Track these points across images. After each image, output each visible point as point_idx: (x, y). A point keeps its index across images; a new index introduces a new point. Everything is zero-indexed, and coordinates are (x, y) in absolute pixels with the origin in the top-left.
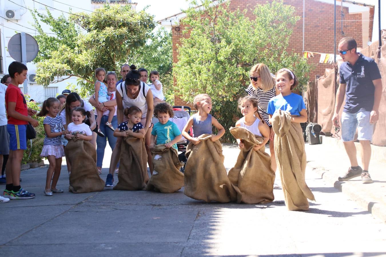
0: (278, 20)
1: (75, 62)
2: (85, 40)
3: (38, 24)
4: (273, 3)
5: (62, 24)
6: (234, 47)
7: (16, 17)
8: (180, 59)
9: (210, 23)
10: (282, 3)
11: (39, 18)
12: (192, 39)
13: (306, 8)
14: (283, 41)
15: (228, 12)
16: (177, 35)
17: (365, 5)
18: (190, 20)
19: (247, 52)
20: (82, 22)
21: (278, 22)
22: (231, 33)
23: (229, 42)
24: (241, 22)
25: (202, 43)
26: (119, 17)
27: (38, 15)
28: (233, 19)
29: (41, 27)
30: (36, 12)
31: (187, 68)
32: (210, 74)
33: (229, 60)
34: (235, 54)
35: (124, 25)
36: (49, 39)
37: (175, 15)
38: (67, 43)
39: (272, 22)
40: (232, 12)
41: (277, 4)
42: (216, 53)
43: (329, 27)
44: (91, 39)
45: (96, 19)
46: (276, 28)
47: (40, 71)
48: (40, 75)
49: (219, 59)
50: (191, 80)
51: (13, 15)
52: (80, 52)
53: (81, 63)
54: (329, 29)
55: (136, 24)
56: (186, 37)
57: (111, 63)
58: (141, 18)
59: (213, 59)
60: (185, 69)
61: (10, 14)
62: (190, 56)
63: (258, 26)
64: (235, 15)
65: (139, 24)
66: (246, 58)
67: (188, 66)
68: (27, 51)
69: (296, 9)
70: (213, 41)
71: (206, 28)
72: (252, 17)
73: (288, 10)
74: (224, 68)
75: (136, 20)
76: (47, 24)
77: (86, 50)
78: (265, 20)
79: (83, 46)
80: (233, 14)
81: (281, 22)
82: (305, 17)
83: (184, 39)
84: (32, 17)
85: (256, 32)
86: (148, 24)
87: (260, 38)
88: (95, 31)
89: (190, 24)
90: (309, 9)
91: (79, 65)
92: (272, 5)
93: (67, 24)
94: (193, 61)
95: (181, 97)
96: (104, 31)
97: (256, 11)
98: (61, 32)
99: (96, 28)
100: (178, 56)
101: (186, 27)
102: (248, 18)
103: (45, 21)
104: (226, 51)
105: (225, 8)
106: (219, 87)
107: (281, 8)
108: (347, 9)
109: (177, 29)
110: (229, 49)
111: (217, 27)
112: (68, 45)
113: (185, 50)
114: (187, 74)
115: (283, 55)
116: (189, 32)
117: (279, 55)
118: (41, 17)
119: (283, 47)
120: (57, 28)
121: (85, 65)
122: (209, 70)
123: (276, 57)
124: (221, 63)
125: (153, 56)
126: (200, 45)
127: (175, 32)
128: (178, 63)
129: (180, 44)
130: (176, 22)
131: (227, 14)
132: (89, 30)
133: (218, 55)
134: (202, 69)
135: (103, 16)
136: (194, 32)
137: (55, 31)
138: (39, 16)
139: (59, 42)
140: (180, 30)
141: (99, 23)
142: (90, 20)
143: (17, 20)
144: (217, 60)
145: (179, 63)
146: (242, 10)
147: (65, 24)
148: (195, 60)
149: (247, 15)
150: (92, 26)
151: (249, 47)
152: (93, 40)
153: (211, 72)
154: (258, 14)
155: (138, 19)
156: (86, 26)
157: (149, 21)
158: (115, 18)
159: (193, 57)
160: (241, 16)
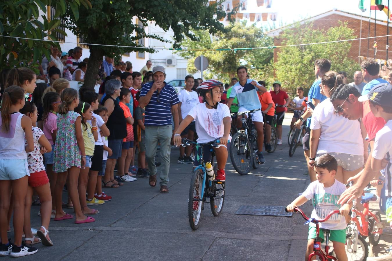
0: (343, 37)
1: (212, 59)
2: (219, 46)
8: (279, 60)
9: (299, 37)
10: (346, 27)
13: (363, 27)
16: (277, 43)
18: (287, 36)
23: (311, 50)
25: (294, 52)
26: (240, 31)
28: (314, 35)
31: (283, 66)
33: (311, 62)
37: (277, 30)
38: (205, 45)
39: (339, 38)
41: (343, 28)
42: (302, 58)
44: (223, 45)
47: (190, 65)
48: (191, 68)
49: (304, 62)
50: (285, 75)
55: (251, 36)
56: (284, 44)
57: (234, 60)
58: (255, 32)
59: (299, 62)
60: (282, 68)
62: (285, 59)
64: (316, 32)
65: (253, 35)
69: (354, 31)
71: (297, 41)
73: (350, 31)
74: (307, 68)
75: (251, 33)
80: (314, 31)
86: (258, 34)
88: (225, 40)
89: (287, 37)
90: (366, 27)
91: (213, 61)
92: (340, 29)
94: (287, 62)
96: (231, 41)
97: (328, 33)
100: (278, 59)
101: (284, 40)
102: (324, 34)
104: (308, 57)
105: (309, 28)
106: (303, 80)
107: (345, 31)
110: (310, 57)
112: (205, 47)
113: (283, 55)
114: (283, 71)
116: (286, 42)
117: (343, 59)
119: (346, 54)
120: (198, 34)
121: (218, 61)
122: (296, 70)
126: (292, 52)
127: (276, 40)
128: (278, 62)
129: (280, 52)
130: (277, 34)
131: (311, 31)
133: (303, 59)
134: (293, 68)
144: (302, 63)
145: (279, 63)
151: (324, 54)
152: (224, 46)
153: (298, 71)
154: (330, 35)
155: (252, 32)
156: (218, 36)
157: (260, 33)
158: (238, 31)
159: (287, 60)
160: (320, 33)
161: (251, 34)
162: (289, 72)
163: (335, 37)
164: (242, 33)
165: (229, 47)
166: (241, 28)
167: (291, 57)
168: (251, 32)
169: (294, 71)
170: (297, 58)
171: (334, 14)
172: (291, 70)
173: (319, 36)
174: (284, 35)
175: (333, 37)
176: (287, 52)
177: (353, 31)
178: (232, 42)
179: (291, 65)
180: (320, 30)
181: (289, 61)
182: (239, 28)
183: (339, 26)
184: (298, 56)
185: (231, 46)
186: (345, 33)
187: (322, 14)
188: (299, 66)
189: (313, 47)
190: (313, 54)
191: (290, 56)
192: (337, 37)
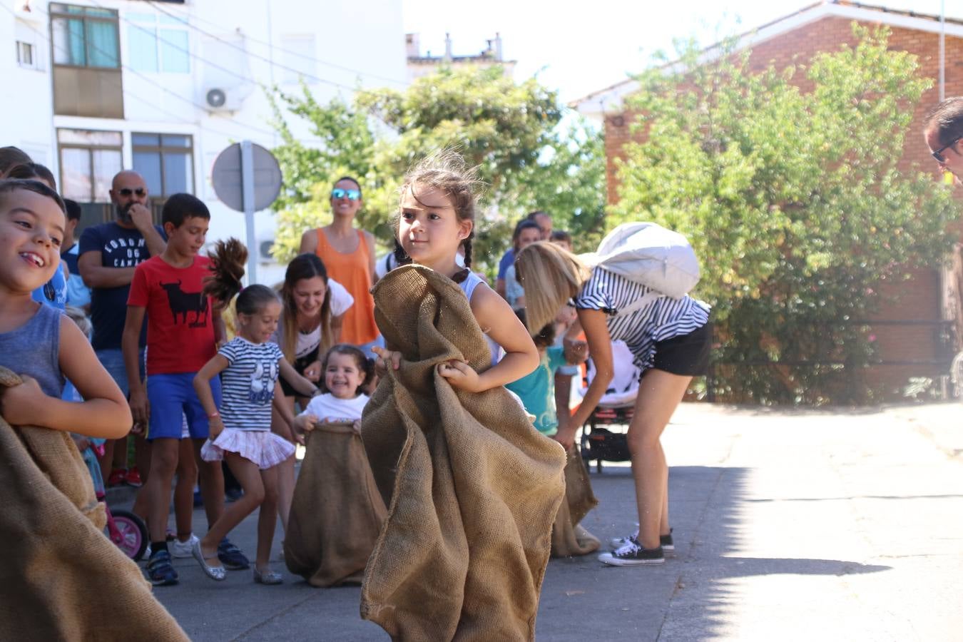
0: (875, 91)
2: (391, 153)
3: (281, 118)
4: (862, 47)
5: (337, 117)
6: (760, 163)
7: (229, 104)
8: (624, 196)
9: (698, 103)
10: (883, 48)
11: (283, 106)
12: (655, 144)
13: (949, 60)
14: (887, 143)
15: (744, 74)
16: (616, 137)
18: (650, 99)
19: (794, 174)
20: (385, 112)
21: (874, 96)
22: (752, 126)
23: (746, 150)
24: (780, 100)
25: (679, 156)
26: (476, 97)
27: (282, 96)
28: (757, 93)
29: (289, 127)
30: (276, 89)
32: (699, 230)
33: (749, 196)
34: (764, 178)
35: (486, 114)
36: (308, 155)
37: (612, 88)
38: (348, 162)
39: (859, 96)
40: (755, 75)
41: (872, 50)
42: (716, 177)
44: (406, 152)
45: (420, 103)
46: (868, 110)
47: (286, 233)
48: (286, 242)
49: (722, 192)
51: (222, 101)
52: (381, 183)
53: (383, 210)
55: (516, 113)
56: (640, 138)
58: (530, 97)
59: (705, 192)
61: (216, 98)
62: (649, 188)
63: (822, 108)
64: (765, 83)
65: (524, 111)
66: (792, 189)
67: (646, 213)
68: (257, 185)
69: (919, 61)
70: (708, 150)
71: (690, 117)
72: (806, 86)
73: (900, 64)
74: (736, 215)
75: (516, 102)
76: (303, 117)
77: (395, 177)
78: (840, 92)
79: (388, 169)
80: (757, 79)
81: (882, 96)
82: (947, 80)
83: (634, 145)
84: (268, 102)
85: (818, 122)
86: (546, 111)
87: (827, 137)
88: (417, 132)
89: (650, 107)
90: (957, 60)
92: (859, 56)
93: (350, 116)
94: (657, 200)
96: (438, 131)
97: (815, 71)
98: (336, 135)
99: (417, 125)
100: (619, 189)
101: (640, 117)
102: (796, 89)
103: (297, 111)
104: (739, 173)
105: (737, 67)
107: (880, 60)
109: (618, 122)
110: (747, 169)
111: (717, 114)
112: (352, 167)
113: (637, 172)
115: (887, 180)
116: (647, 128)
117: (879, 178)
118: (290, 101)
119: (888, 159)
120: (327, 128)
122: (696, 222)
123: (871, 185)
124: (728, 202)
125: (559, 190)
126: (675, 159)
127: (613, 128)
128: (620, 204)
129: (625, 158)
130: (614, 105)
131: (743, 80)
132: (403, 130)
133: (720, 182)
134: (678, 218)
135: (435, 94)
136: (658, 128)
137: (321, 134)
138: (285, 99)
139: (331, 159)
140: (626, 123)
141: (425, 112)
142: (405, 105)
143: (232, 112)
144: (717, 195)
145: (623, 206)
146: (780, 69)
147: (345, 117)
148: (661, 197)
149: (792, 83)
150: (409, 120)
151: (800, 160)
152: (412, 154)
153: (702, 226)
154: (821, 78)
155: (521, 101)
156: (394, 121)
157: (548, 103)
158: (464, 98)
159: (656, 190)
160: (779, 84)
161: (516, 105)
164: (480, 103)
166: (475, 87)
167: (668, 179)
168: (515, 100)
169: (687, 230)
170: (692, 174)
171: (828, 19)
173: (776, 97)
174: (641, 98)
175: (835, 87)
176: (656, 159)
177: (914, 62)
178: (439, 139)
179: (673, 206)
180: (779, 71)
181: (665, 194)
183: (854, 46)
184: (697, 168)
186: (882, 73)
187: (780, 20)
188: (705, 206)
190: (756, 158)
191: (668, 172)
192: (851, 85)
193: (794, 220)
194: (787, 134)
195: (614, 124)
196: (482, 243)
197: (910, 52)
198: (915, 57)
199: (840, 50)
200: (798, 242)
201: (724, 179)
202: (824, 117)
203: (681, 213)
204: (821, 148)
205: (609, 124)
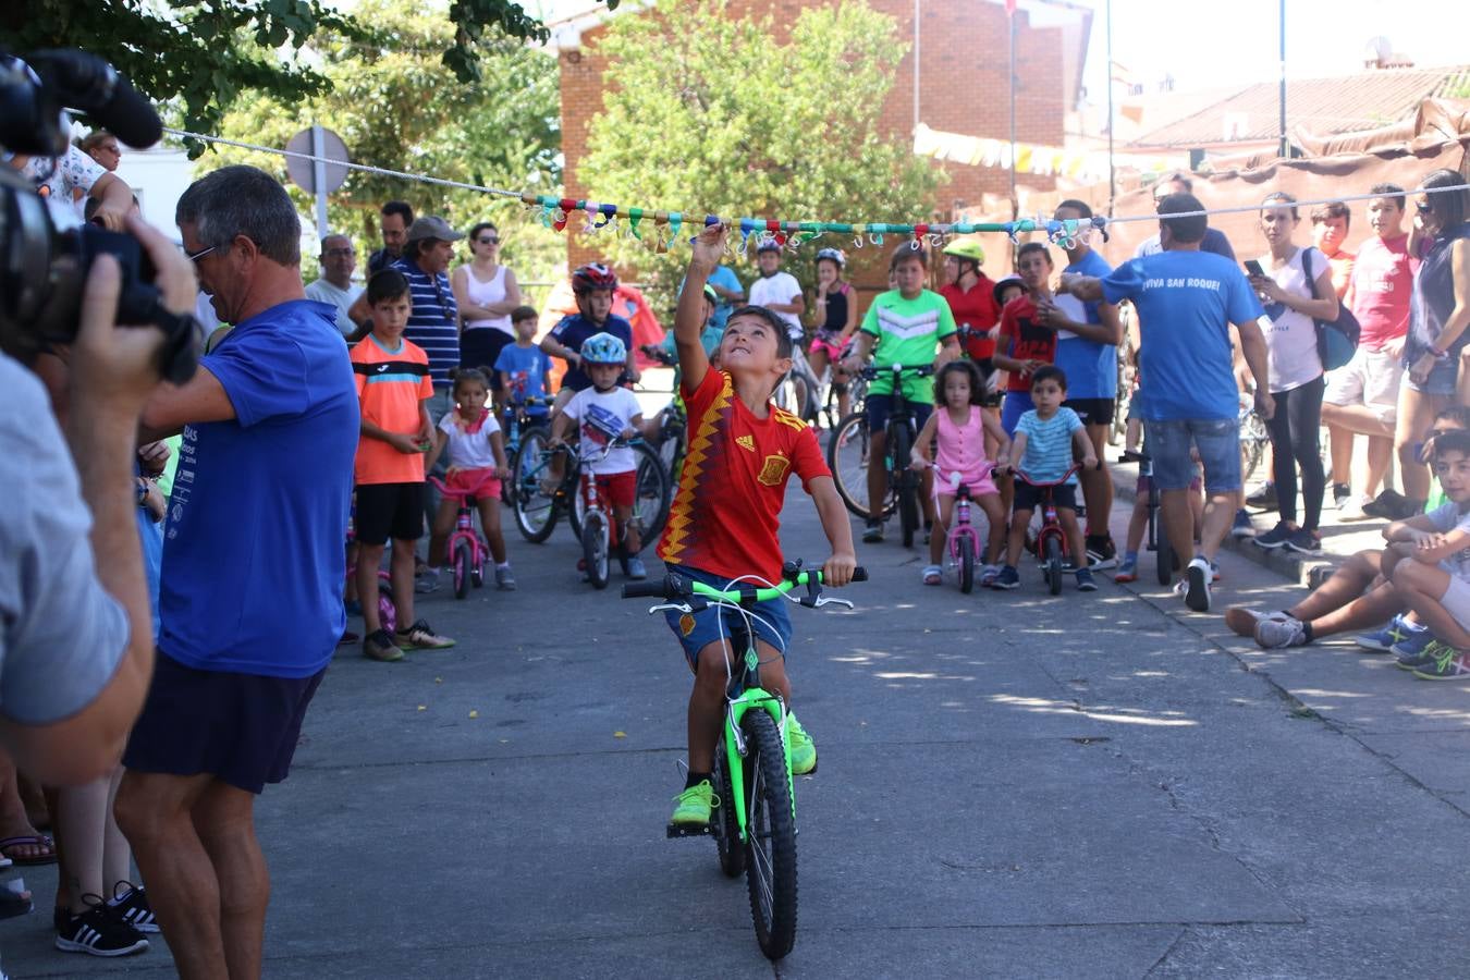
4: (843, 8)
8: (596, 150)
15: (720, 22)
16: (571, 75)
17: (1070, 6)
18: (623, 46)
22: (738, 84)
23: (732, 107)
25: (660, 113)
31: (619, 174)
37: (569, 20)
40: (728, 20)
41: (852, 12)
42: (702, 138)
43: (980, 62)
49: (708, 155)
54: (980, 67)
59: (691, 155)
60: (621, 180)
62: (628, 145)
64: (742, 30)
66: (776, 151)
70: (686, 102)
72: (783, 39)
73: (880, 24)
74: (723, 181)
78: (825, 57)
80: (729, 26)
82: (921, 32)
85: (803, 87)
89: (623, 52)
90: (927, 11)
92: (841, 13)
94: (640, 158)
95: (602, 250)
97: (799, 33)
100: (590, 142)
101: (612, 64)
102: (770, 37)
107: (862, 23)
108: (1025, 14)
109: (573, 59)
110: (737, 129)
115: (866, 145)
117: (857, 141)
122: (683, 186)
127: (568, 65)
128: (592, 157)
130: (569, 40)
133: (705, 144)
134: (666, 181)
140: (582, 60)
144: (703, 158)
145: (596, 160)
149: (766, 33)
152: (353, 89)
154: (806, 41)
156: (320, 45)
158: (407, 26)
159: (637, 147)
160: (756, 34)
162: (653, 200)
163: (827, 47)
164: (428, 35)
165: (375, 94)
167: (651, 136)
169: (675, 194)
170: (678, 136)
172: (658, 187)
173: (753, 47)
174: (611, 42)
175: (821, 49)
176: (630, 111)
177: (892, 24)
178: (384, 74)
179: (657, 167)
180: (757, 20)
181: (646, 151)
182: (412, 12)
184: (683, 129)
185: (384, 88)
186: (863, 34)
188: (692, 169)
189: (739, 91)
190: (741, 119)
191: (647, 128)
192: (836, 48)
193: (776, 184)
194: (773, 95)
195: (570, 60)
196: (427, 189)
197: (891, 14)
198: (894, 18)
199: (824, 8)
200: (782, 206)
201: (709, 140)
202: (808, 80)
203: (668, 176)
204: (806, 113)
205: (565, 60)
